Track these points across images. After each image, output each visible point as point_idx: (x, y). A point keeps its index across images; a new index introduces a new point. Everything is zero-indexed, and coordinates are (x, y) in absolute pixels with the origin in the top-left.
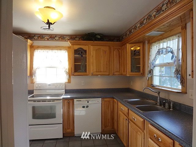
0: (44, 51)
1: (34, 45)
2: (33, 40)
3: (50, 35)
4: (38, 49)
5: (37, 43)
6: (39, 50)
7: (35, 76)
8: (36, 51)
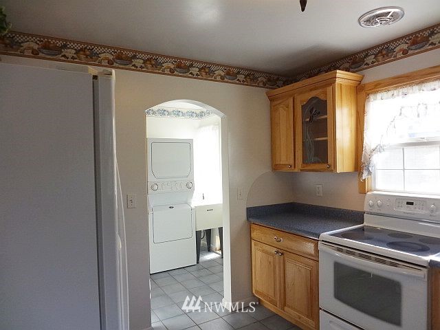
0: (395, 92)
1: (366, 81)
2: (364, 69)
3: (412, 34)
4: (376, 92)
5: (372, 74)
6: (379, 96)
7: (370, 173)
8: (372, 97)
